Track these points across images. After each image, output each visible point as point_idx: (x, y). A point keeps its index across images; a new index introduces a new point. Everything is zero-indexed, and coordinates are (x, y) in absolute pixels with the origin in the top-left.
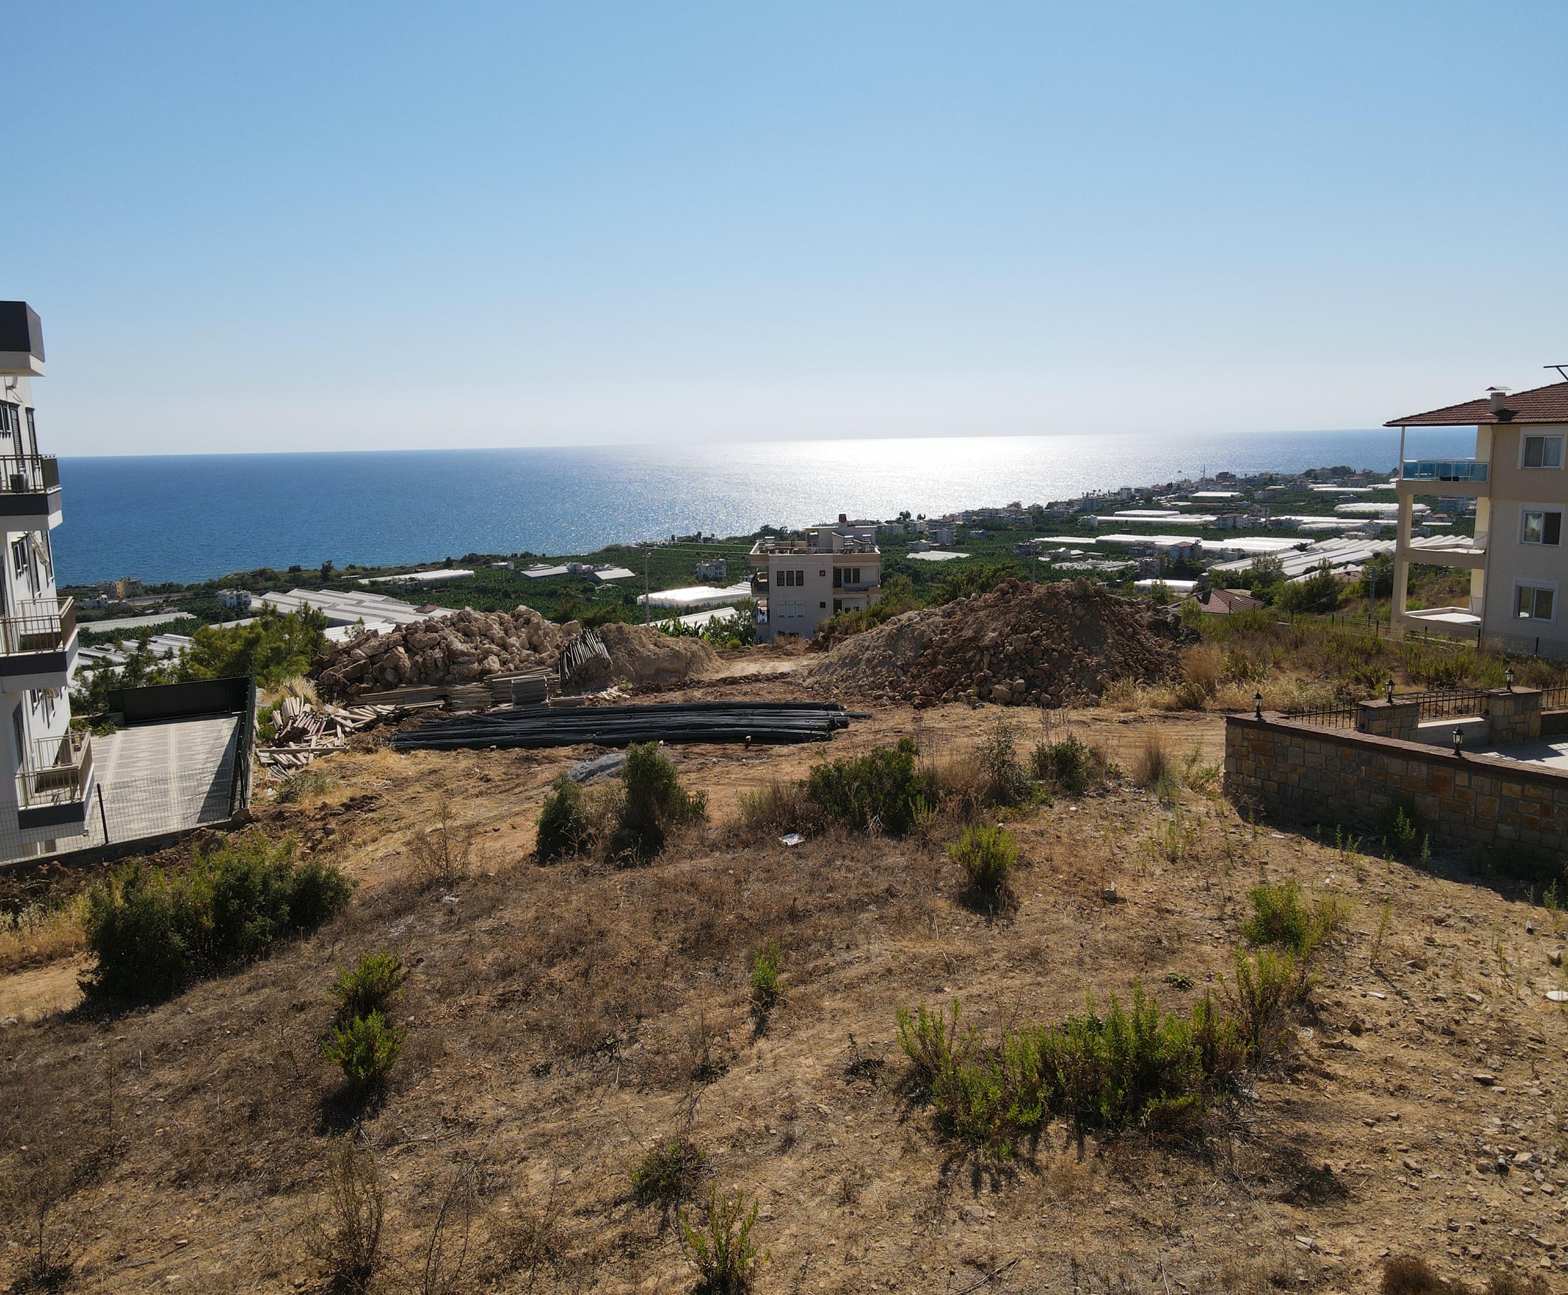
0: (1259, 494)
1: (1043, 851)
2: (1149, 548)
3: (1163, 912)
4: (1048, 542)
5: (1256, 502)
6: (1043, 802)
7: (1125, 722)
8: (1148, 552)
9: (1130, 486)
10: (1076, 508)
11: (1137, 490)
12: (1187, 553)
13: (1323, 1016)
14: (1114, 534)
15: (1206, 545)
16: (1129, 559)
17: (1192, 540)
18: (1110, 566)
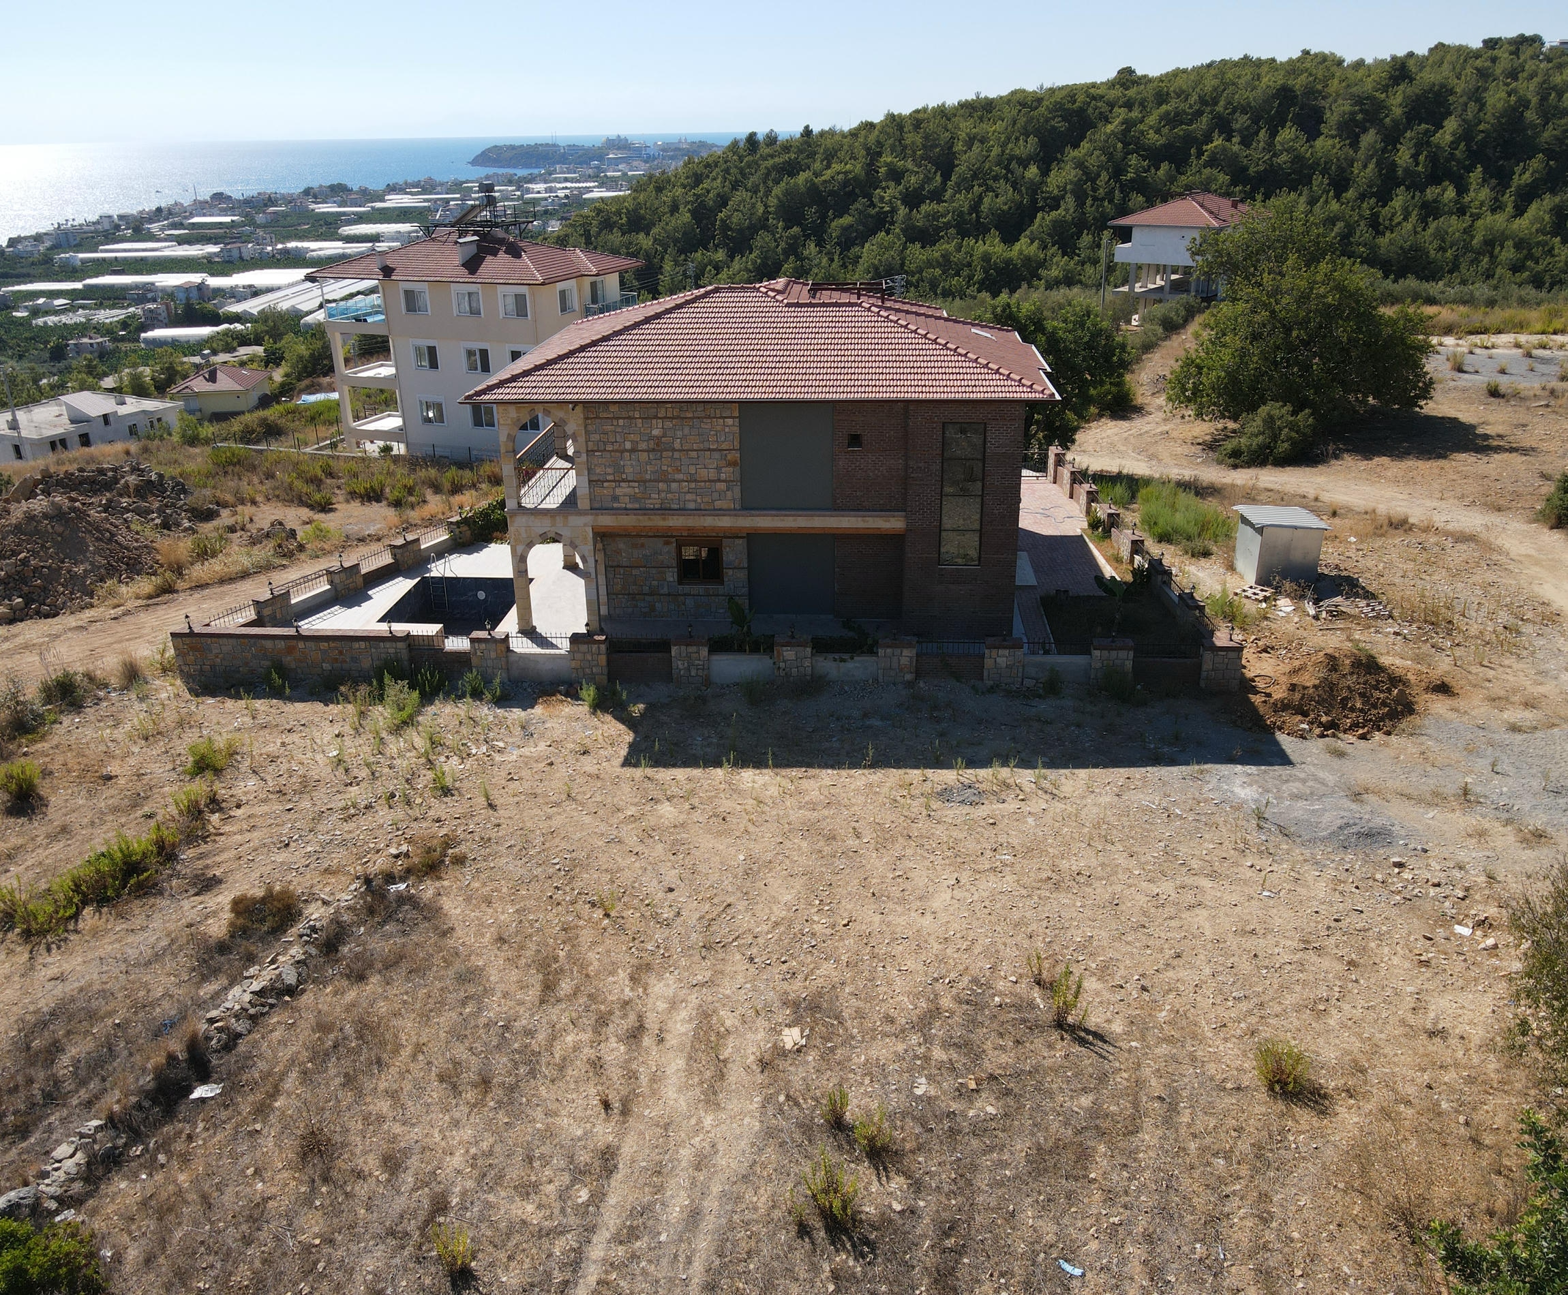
0: (260, 218)
1: (60, 759)
2: (151, 291)
3: (140, 776)
4: (19, 291)
5: (259, 226)
6: (55, 722)
7: (115, 619)
8: (150, 296)
9: (110, 213)
10: (48, 244)
11: (121, 217)
12: (194, 294)
13: (224, 805)
14: (103, 274)
15: (215, 282)
16: (129, 306)
17: (195, 278)
18: (108, 316)
